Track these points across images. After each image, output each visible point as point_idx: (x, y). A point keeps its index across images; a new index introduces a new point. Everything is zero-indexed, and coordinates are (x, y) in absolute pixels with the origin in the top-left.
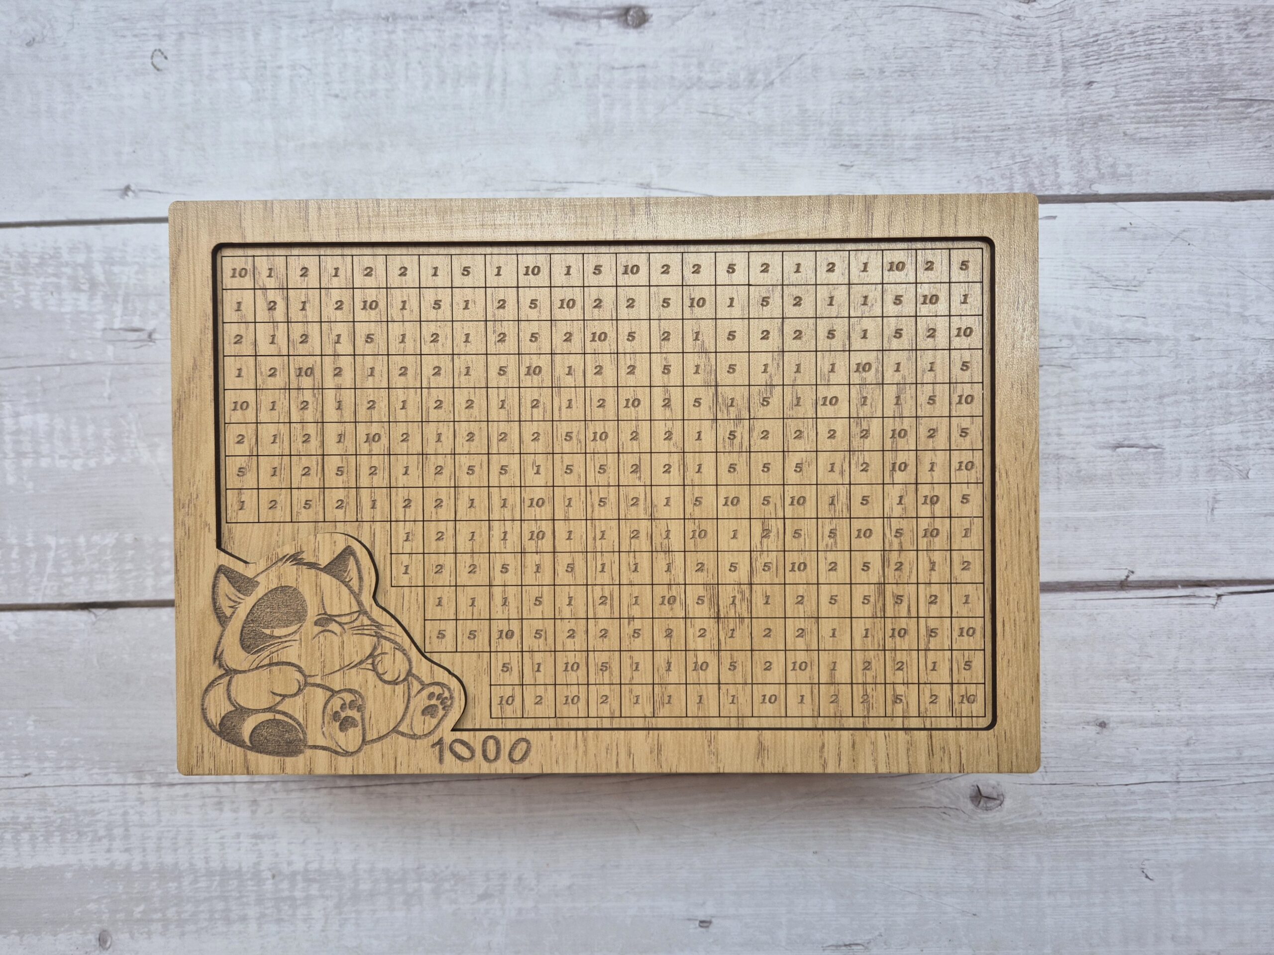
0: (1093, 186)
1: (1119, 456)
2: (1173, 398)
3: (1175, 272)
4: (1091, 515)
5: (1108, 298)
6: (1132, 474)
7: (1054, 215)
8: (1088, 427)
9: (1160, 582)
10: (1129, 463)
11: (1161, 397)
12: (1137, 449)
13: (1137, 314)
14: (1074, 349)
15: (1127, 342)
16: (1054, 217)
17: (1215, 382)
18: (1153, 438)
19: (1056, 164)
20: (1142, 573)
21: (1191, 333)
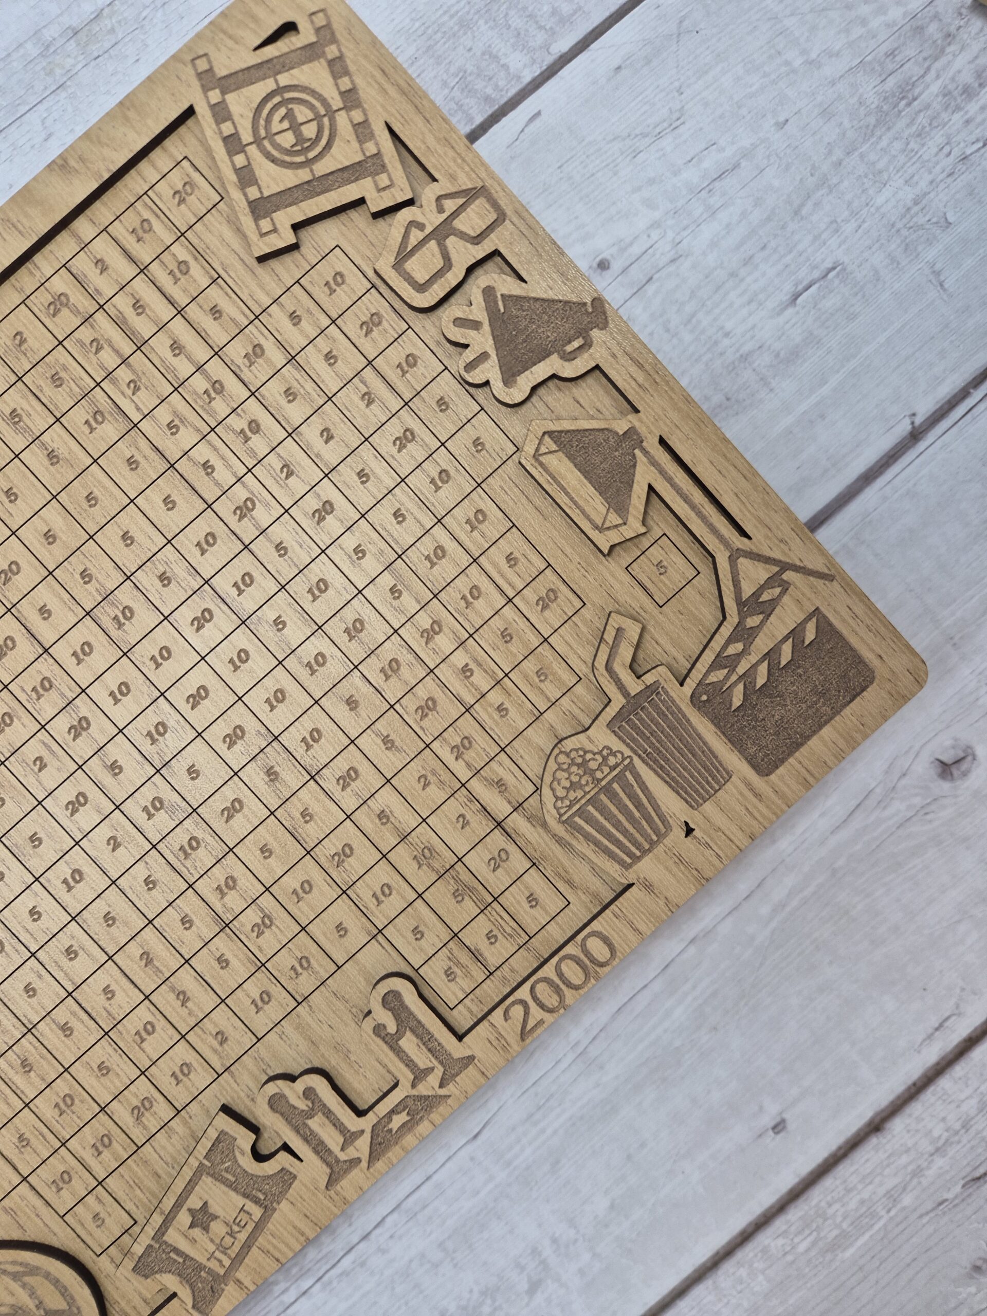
0: (551, 50)
1: (804, 307)
2: (809, 205)
3: (706, 72)
4: (825, 390)
5: (661, 153)
6: (832, 315)
7: (536, 111)
8: (750, 302)
9: (949, 402)
10: (819, 306)
11: (796, 213)
12: (817, 285)
13: (703, 146)
14: (670, 234)
15: (717, 184)
16: (539, 113)
17: (838, 153)
18: (823, 261)
19: (495, 58)
20: (924, 408)
21: (772, 122)
